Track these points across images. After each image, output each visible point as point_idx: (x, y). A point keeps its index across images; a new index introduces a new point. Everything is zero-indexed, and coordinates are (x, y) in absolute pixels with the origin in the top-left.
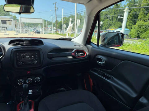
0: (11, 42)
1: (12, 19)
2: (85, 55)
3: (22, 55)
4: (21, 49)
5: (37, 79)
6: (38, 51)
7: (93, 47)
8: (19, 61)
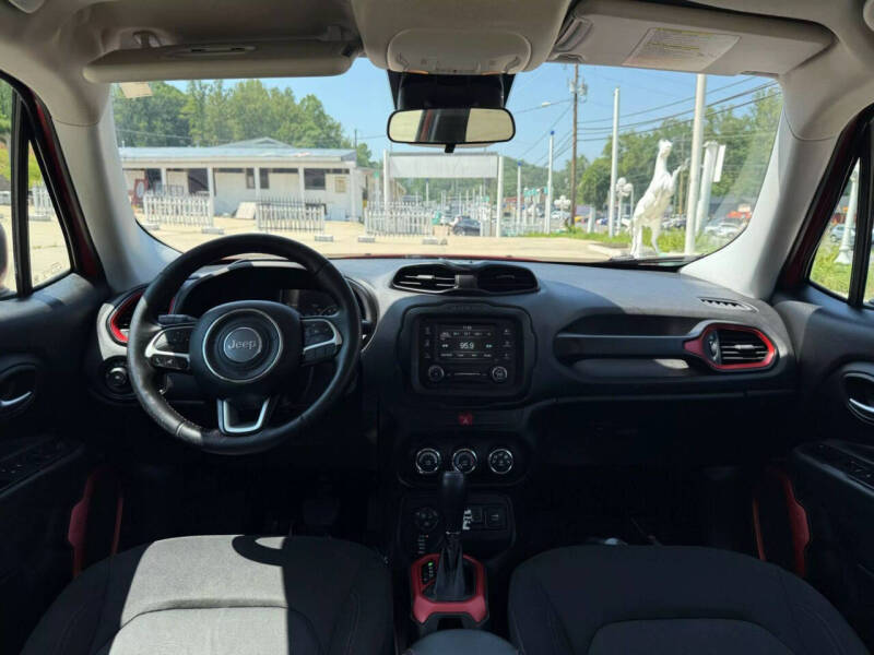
0: (402, 278)
1: (351, 165)
2: (771, 356)
3: (445, 335)
4: (442, 309)
5: (500, 458)
6: (515, 320)
7: (819, 311)
8: (431, 363)
